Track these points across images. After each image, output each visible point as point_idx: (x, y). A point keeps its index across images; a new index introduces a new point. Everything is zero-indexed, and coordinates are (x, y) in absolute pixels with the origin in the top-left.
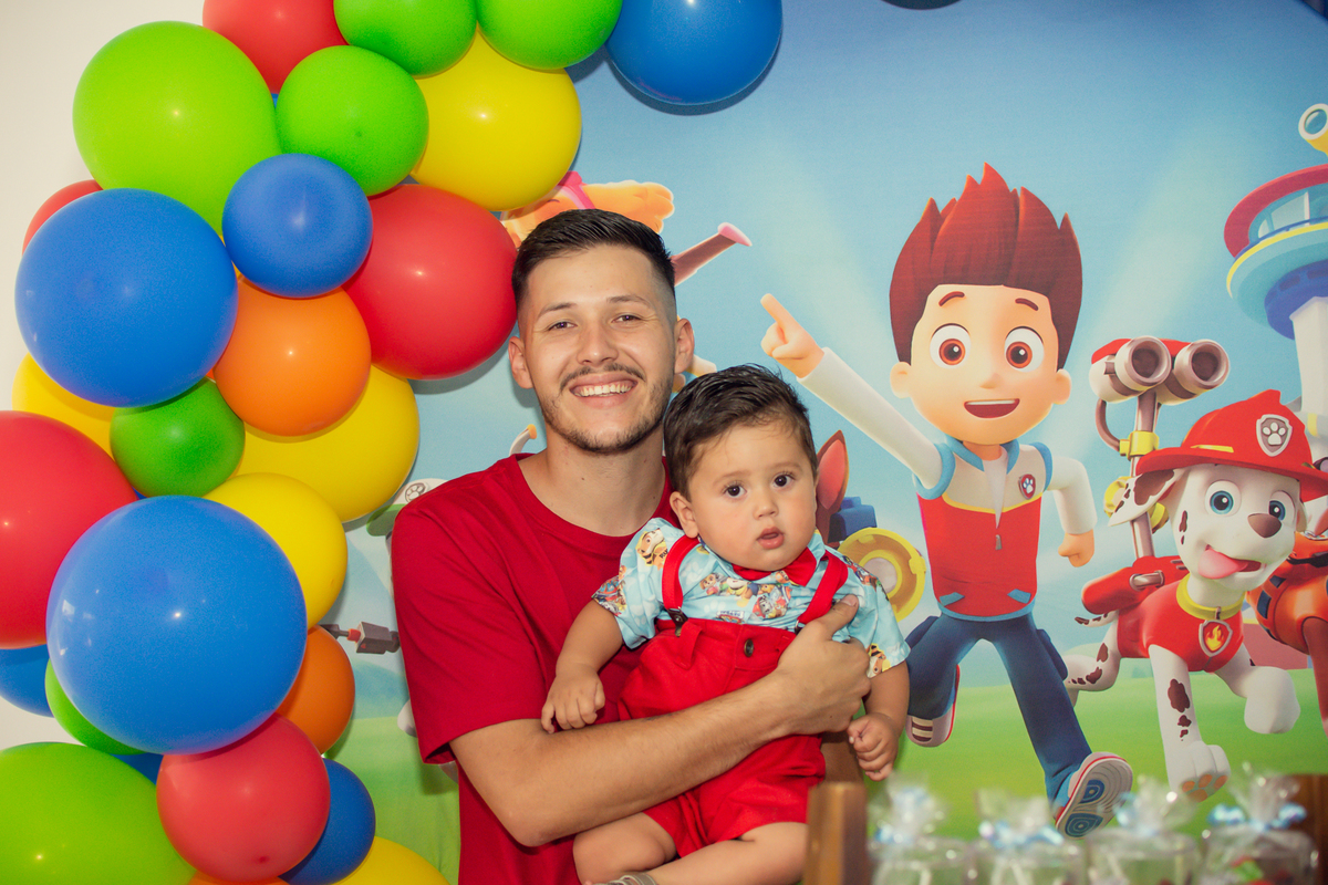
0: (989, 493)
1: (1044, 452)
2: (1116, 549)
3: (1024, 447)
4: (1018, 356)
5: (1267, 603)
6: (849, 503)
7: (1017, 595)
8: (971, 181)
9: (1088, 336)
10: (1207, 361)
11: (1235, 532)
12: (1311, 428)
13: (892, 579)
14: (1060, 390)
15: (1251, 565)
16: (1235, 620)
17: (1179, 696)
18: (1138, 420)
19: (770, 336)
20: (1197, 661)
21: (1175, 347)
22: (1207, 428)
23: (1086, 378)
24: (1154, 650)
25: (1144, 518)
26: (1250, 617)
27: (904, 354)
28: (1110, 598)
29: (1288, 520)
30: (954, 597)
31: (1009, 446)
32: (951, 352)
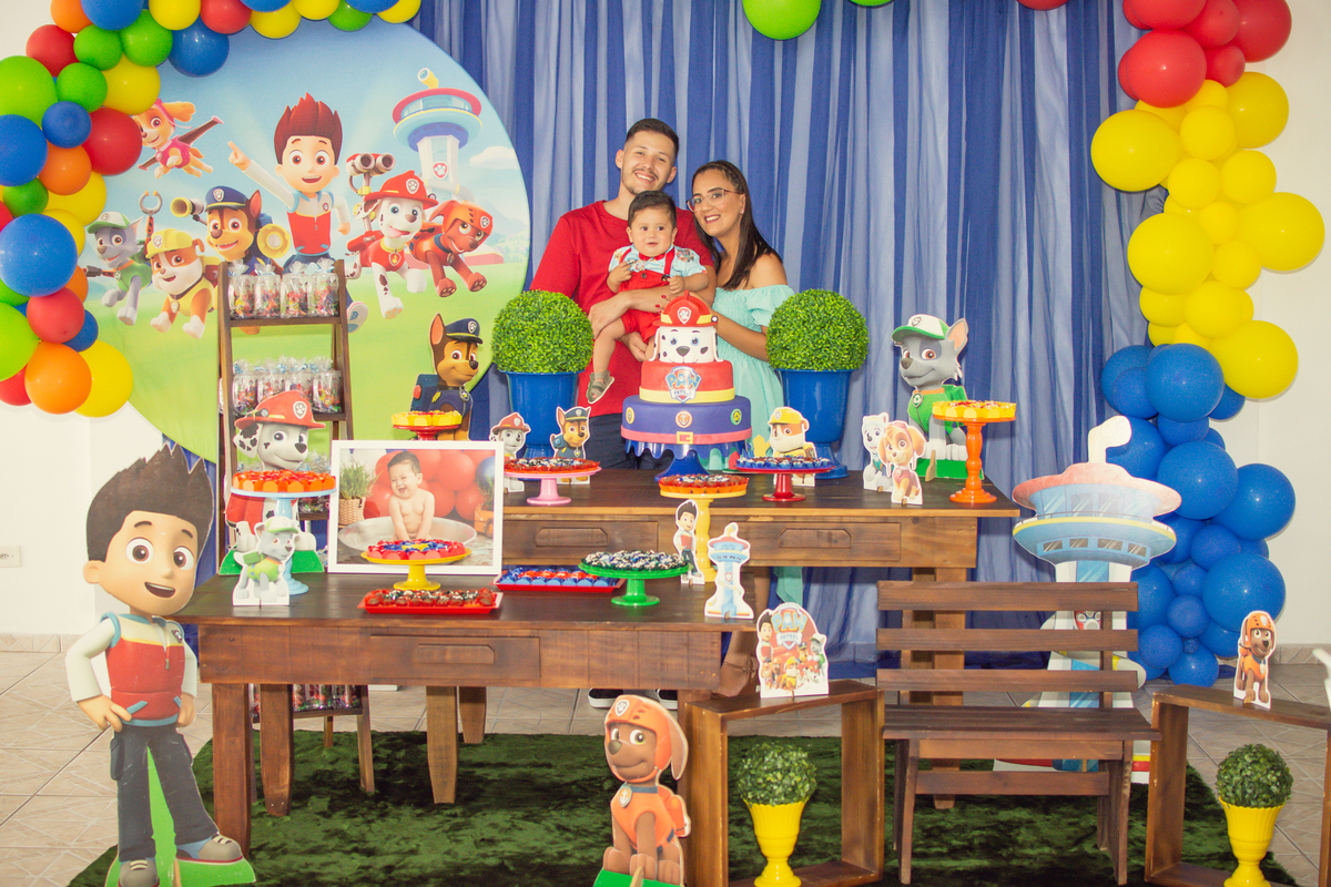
0: (312, 210)
1: (331, 195)
2: (358, 229)
3: (324, 193)
4: (320, 161)
5: (412, 246)
6: (263, 215)
7: (323, 246)
8: (302, 99)
9: (345, 153)
10: (388, 161)
11: (401, 221)
12: (426, 184)
13: (279, 242)
14: (336, 172)
15: (407, 233)
16: (402, 253)
17: (384, 281)
18: (364, 182)
19: (232, 156)
20: (389, 268)
21: (376, 156)
22: (389, 184)
23: (345, 168)
24: (373, 264)
25: (368, 217)
26: (407, 251)
27: (280, 162)
28: (358, 246)
29: (419, 217)
30: (302, 248)
31: (318, 193)
32: (296, 160)
